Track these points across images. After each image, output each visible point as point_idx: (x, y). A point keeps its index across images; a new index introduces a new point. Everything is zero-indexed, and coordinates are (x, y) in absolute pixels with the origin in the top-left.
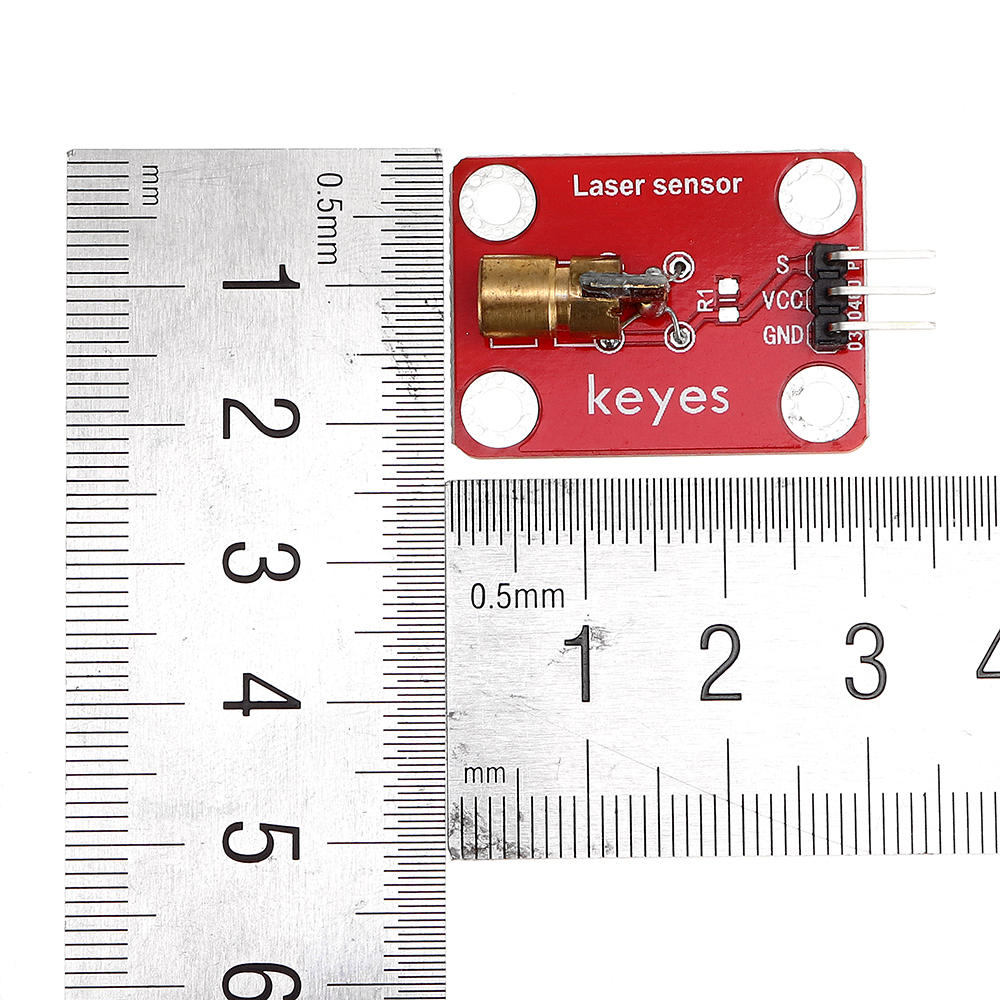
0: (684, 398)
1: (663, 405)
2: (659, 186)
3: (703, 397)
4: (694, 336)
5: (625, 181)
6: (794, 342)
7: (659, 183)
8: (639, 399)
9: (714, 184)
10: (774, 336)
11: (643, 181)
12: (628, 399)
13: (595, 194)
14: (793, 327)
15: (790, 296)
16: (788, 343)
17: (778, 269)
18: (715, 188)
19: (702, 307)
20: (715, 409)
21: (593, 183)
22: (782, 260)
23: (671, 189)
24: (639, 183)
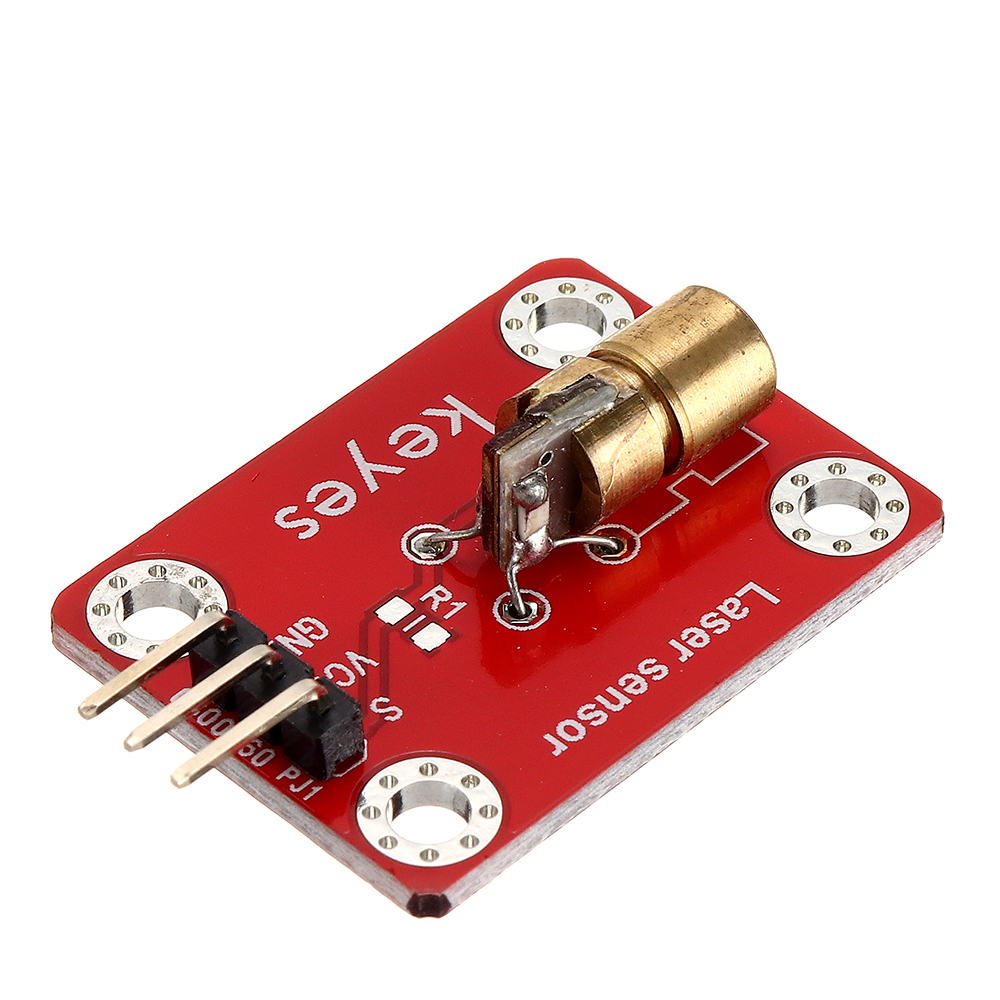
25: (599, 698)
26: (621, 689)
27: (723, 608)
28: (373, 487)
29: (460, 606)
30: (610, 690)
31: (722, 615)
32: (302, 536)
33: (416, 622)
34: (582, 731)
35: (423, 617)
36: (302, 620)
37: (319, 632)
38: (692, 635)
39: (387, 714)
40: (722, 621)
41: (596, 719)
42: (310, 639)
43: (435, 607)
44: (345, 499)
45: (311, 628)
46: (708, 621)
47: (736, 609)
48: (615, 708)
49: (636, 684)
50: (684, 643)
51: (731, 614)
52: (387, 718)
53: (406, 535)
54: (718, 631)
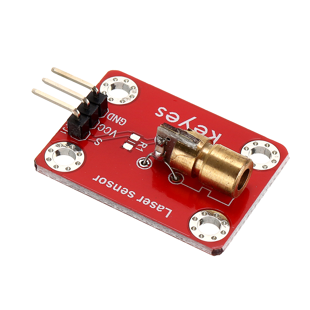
25: (117, 185)
26: (122, 188)
27: (160, 206)
28: (180, 125)
29: (142, 150)
30: (121, 187)
31: (157, 206)
32: (156, 114)
33: (132, 142)
34: (103, 183)
35: (135, 144)
36: (125, 119)
37: (122, 123)
38: (147, 201)
39: (97, 142)
40: (155, 206)
41: (109, 185)
42: (119, 122)
43: (139, 145)
44: (173, 120)
45: (123, 121)
46: (154, 203)
47: (160, 208)
48: (114, 189)
49: (125, 191)
50: (144, 199)
51: (158, 208)
52: (95, 143)
54: (151, 206)
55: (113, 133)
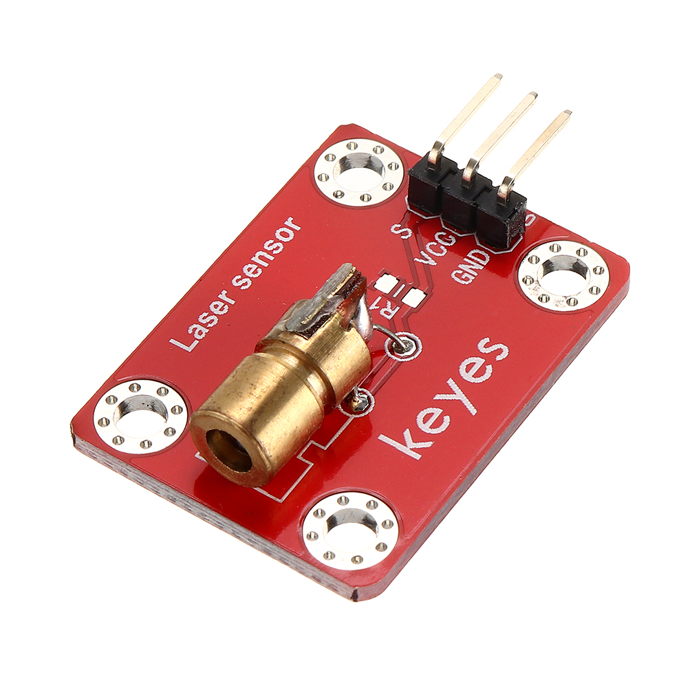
0: (468, 377)
1: (459, 395)
2: (240, 283)
3: (479, 362)
4: (412, 335)
5: (212, 307)
6: (485, 263)
7: (237, 281)
8: (437, 412)
9: (277, 241)
10: (466, 275)
11: (224, 292)
12: (431, 420)
13: (203, 335)
14: (469, 255)
15: (436, 242)
16: (482, 268)
17: (403, 237)
18: (281, 242)
19: (389, 314)
20: (499, 358)
21: (190, 332)
22: (396, 229)
23: (252, 276)
24: (223, 296)
25: (272, 258)
26: (260, 266)
27: (205, 331)
28: (451, 382)
29: (373, 307)
30: (266, 265)
31: (205, 325)
32: (487, 340)
33: (399, 292)
34: (278, 235)
35: (395, 296)
36: (470, 281)
37: (457, 275)
38: (222, 309)
39: (400, 228)
40: (204, 322)
41: (271, 244)
42: (462, 270)
43: (389, 303)
44: (467, 371)
45: (463, 277)
46: (213, 320)
47: (197, 331)
48: (261, 253)
49: (250, 271)
50: (226, 303)
51: (199, 328)
52: (399, 226)
53: (420, 351)
54: (205, 314)
55: (429, 258)
